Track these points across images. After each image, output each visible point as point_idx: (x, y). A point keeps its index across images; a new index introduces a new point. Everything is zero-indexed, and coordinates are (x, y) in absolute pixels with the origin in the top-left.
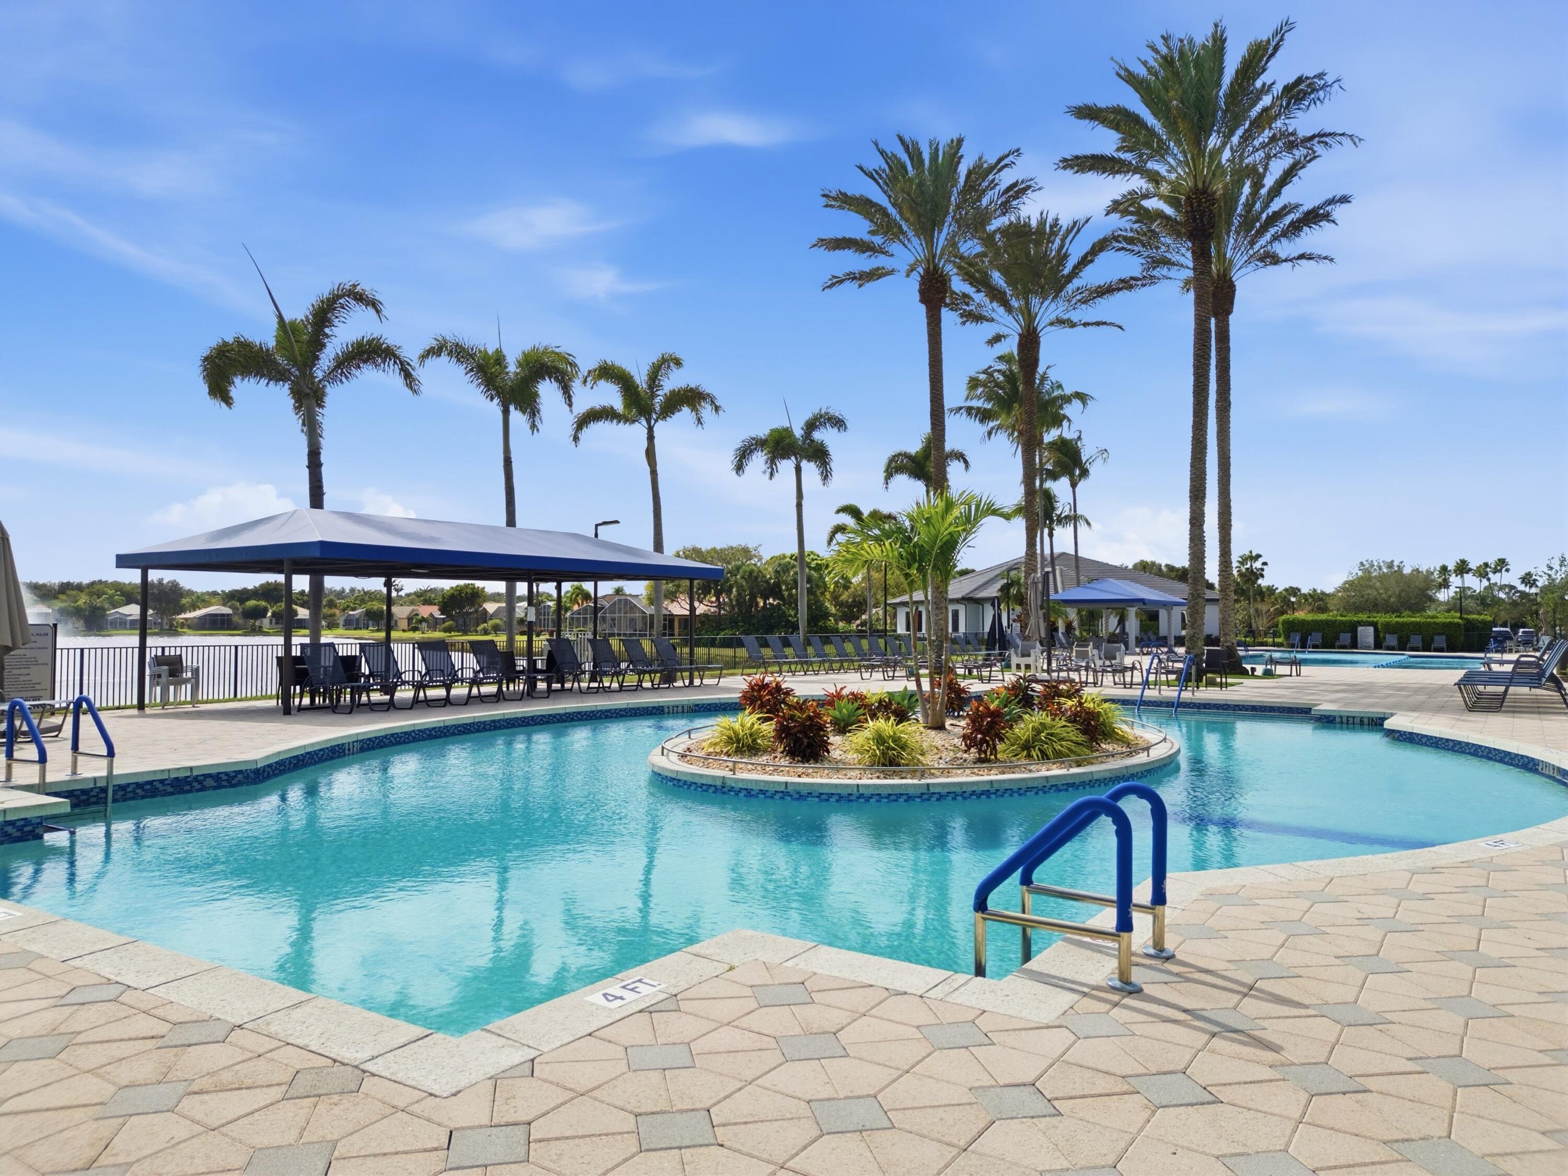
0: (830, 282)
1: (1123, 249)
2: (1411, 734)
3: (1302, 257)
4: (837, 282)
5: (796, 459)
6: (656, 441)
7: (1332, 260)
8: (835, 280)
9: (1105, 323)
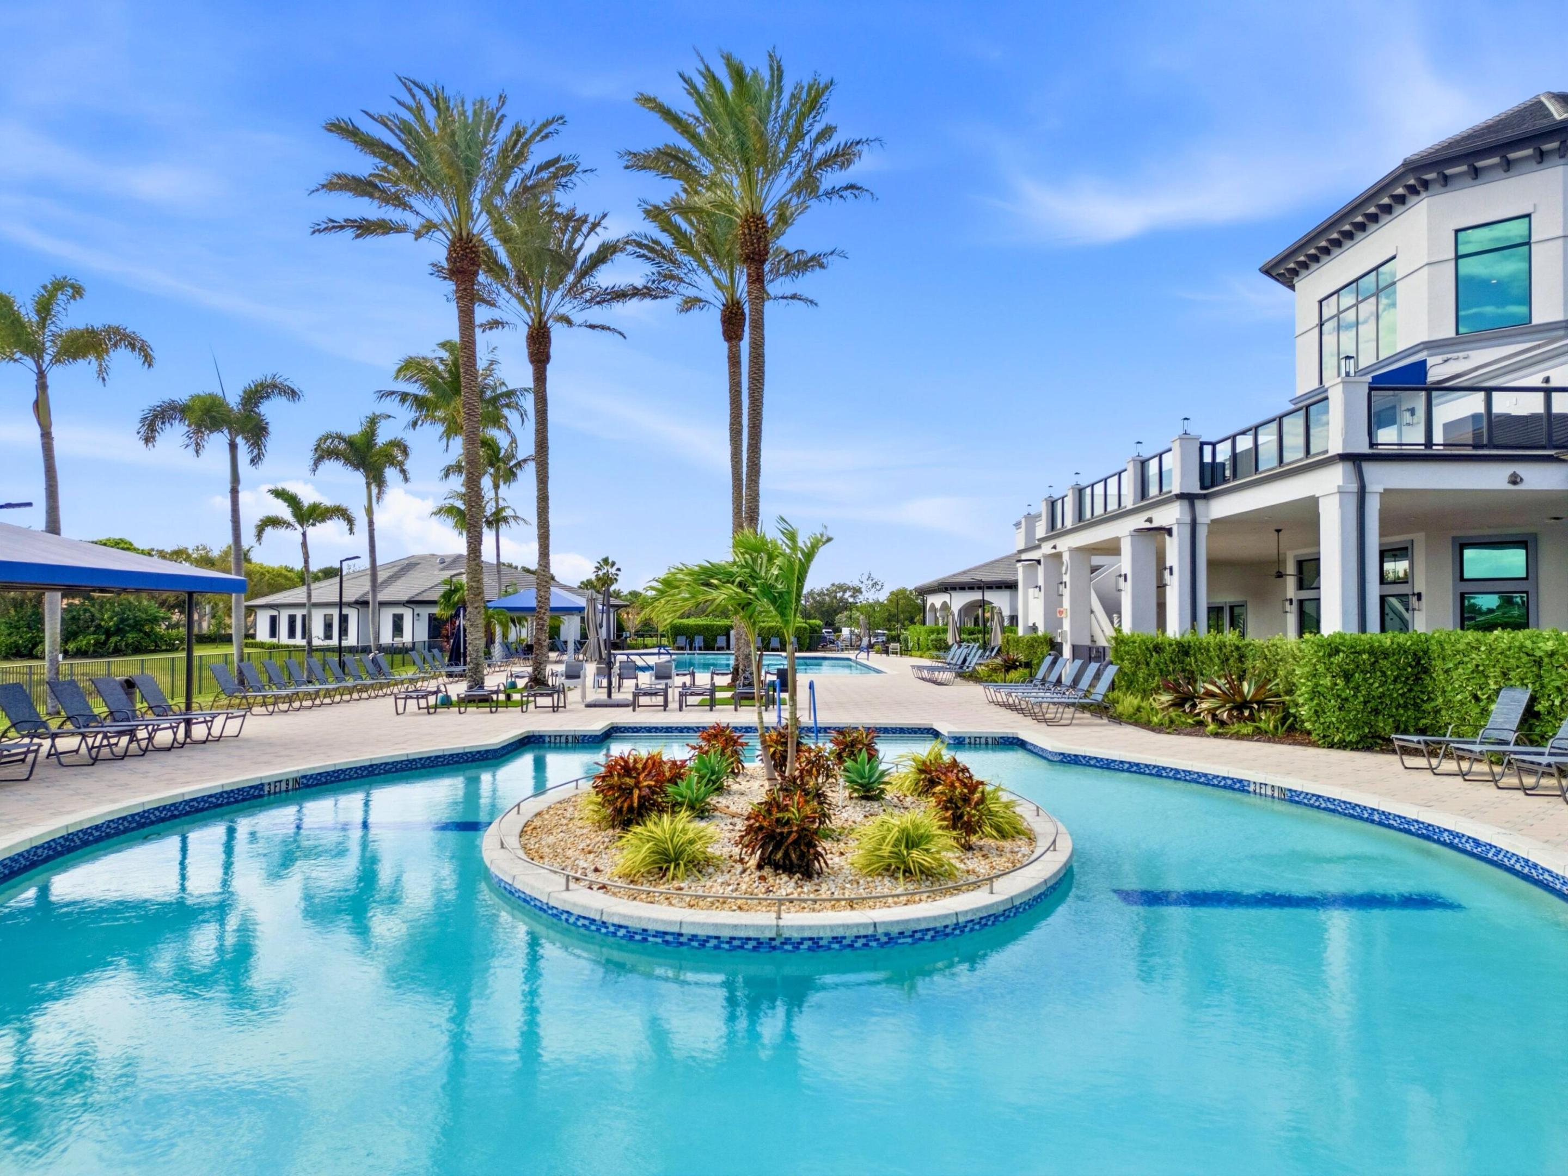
0: (324, 226)
1: (643, 256)
2: (1076, 756)
3: (794, 297)
4: (334, 227)
5: (230, 433)
6: (50, 391)
7: (816, 304)
8: (331, 225)
9: (609, 328)
